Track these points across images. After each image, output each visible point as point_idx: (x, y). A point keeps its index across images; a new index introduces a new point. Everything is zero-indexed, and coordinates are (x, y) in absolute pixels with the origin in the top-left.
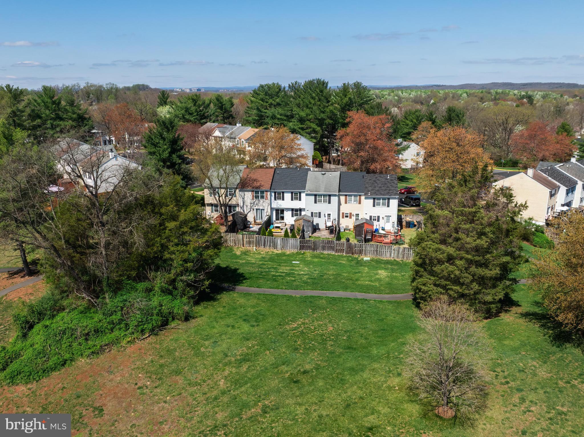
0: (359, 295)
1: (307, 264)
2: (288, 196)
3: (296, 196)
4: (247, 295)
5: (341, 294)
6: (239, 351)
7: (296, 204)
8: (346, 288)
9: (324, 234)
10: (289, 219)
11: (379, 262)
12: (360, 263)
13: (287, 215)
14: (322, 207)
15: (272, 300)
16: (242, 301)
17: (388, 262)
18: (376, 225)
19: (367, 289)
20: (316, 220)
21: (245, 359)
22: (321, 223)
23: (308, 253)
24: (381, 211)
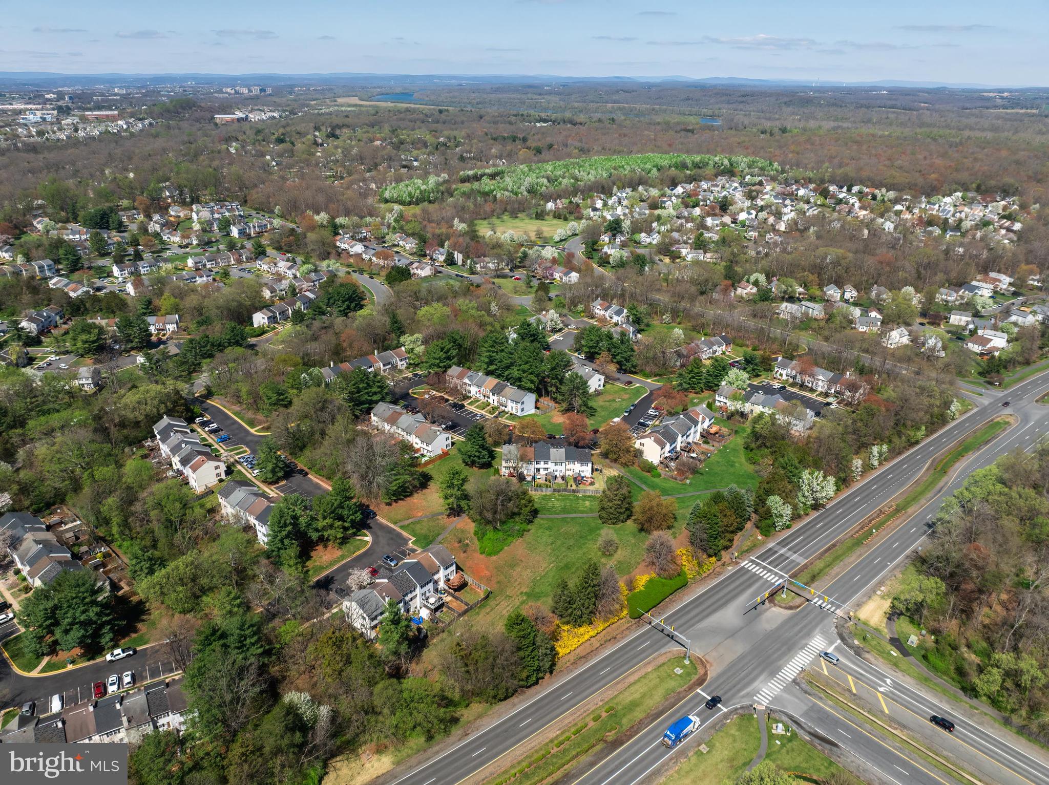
0: (581, 515)
1: (558, 500)
2: (542, 463)
3: (546, 463)
4: (542, 519)
5: (574, 515)
6: (550, 541)
7: (546, 466)
8: (575, 512)
9: (559, 480)
10: (542, 472)
11: (585, 496)
12: (578, 498)
13: (542, 470)
14: (558, 467)
15: (551, 520)
16: (542, 522)
17: (589, 497)
18: (583, 475)
19: (582, 512)
20: (556, 473)
21: (552, 543)
22: (558, 474)
23: (556, 494)
24: (584, 468)
